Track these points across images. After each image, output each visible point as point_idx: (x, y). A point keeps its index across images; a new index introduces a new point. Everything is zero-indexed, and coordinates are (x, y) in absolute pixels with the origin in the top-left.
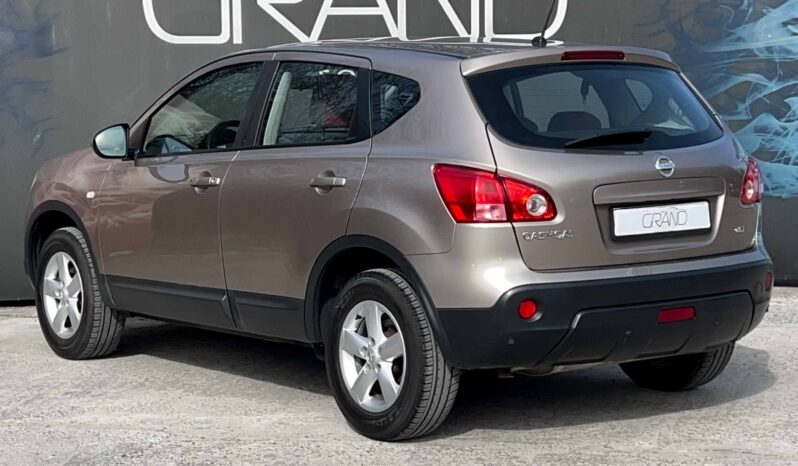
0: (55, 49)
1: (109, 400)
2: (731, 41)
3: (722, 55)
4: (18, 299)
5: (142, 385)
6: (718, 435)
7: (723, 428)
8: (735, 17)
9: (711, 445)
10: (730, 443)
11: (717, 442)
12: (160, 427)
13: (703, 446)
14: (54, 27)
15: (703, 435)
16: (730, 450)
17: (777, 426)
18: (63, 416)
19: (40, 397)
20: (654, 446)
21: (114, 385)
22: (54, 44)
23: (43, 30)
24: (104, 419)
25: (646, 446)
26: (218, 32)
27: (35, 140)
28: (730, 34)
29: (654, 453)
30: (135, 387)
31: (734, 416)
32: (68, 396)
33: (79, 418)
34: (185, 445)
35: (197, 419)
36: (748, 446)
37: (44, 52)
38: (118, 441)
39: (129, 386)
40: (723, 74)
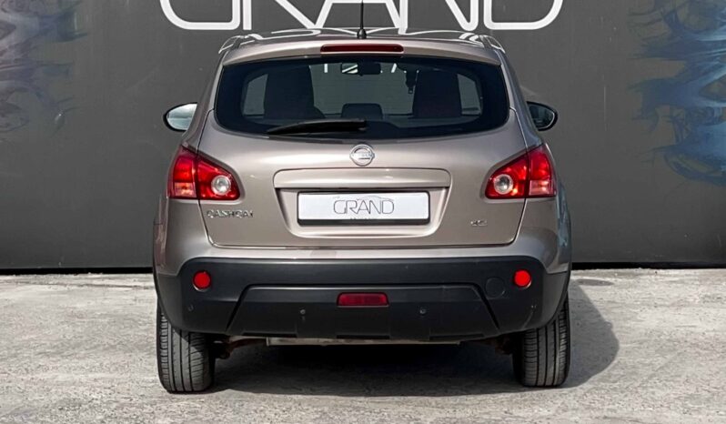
0: (77, 33)
1: (76, 360)
4: (39, 267)
5: (113, 347)
6: (617, 405)
7: (627, 399)
9: (604, 414)
12: (109, 385)
14: (76, 14)
15: (603, 404)
17: (678, 398)
18: (28, 373)
19: (15, 356)
21: (88, 347)
22: (76, 28)
23: (66, 16)
24: (62, 377)
25: (544, 412)
26: (229, 19)
27: (57, 118)
28: (724, 24)
30: (105, 349)
31: (644, 388)
32: (40, 356)
33: (41, 375)
34: (123, 401)
35: (146, 378)
37: (67, 36)
38: (64, 396)
39: (101, 348)
40: (717, 63)
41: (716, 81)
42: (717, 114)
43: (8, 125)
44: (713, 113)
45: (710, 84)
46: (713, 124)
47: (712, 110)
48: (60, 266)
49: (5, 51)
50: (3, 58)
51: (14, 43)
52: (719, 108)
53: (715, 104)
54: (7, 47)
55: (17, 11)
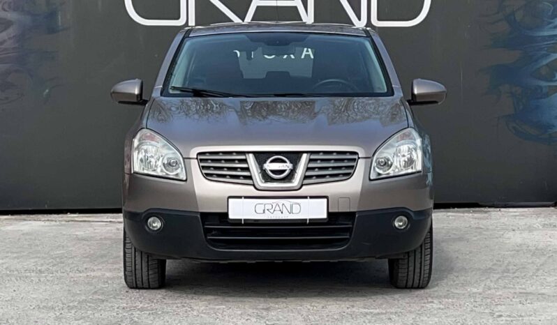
0: (60, 28)
2: (551, 28)
3: (544, 38)
6: (524, 286)
7: (528, 282)
8: (554, 11)
9: (518, 291)
10: (530, 289)
11: (523, 289)
13: (512, 291)
14: (60, 13)
15: (514, 285)
16: (531, 293)
18: (81, 272)
19: (62, 262)
20: (480, 290)
22: (60, 24)
23: (52, 15)
26: (178, 18)
27: (45, 93)
28: (550, 23)
29: (480, 294)
31: (537, 276)
33: (92, 274)
36: (543, 291)
37: (52, 30)
40: (545, 52)
41: (544, 65)
42: (545, 91)
43: (7, 98)
44: (542, 90)
45: (539, 68)
46: (541, 98)
47: (541, 88)
48: (46, 207)
49: (5, 41)
50: (3, 46)
51: (12, 35)
52: (545, 87)
53: (543, 84)
54: (6, 38)
55: (14, 10)
